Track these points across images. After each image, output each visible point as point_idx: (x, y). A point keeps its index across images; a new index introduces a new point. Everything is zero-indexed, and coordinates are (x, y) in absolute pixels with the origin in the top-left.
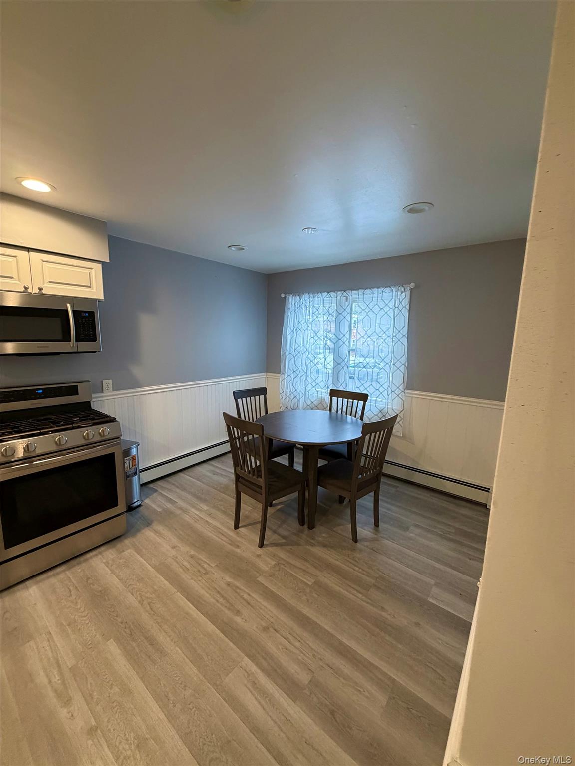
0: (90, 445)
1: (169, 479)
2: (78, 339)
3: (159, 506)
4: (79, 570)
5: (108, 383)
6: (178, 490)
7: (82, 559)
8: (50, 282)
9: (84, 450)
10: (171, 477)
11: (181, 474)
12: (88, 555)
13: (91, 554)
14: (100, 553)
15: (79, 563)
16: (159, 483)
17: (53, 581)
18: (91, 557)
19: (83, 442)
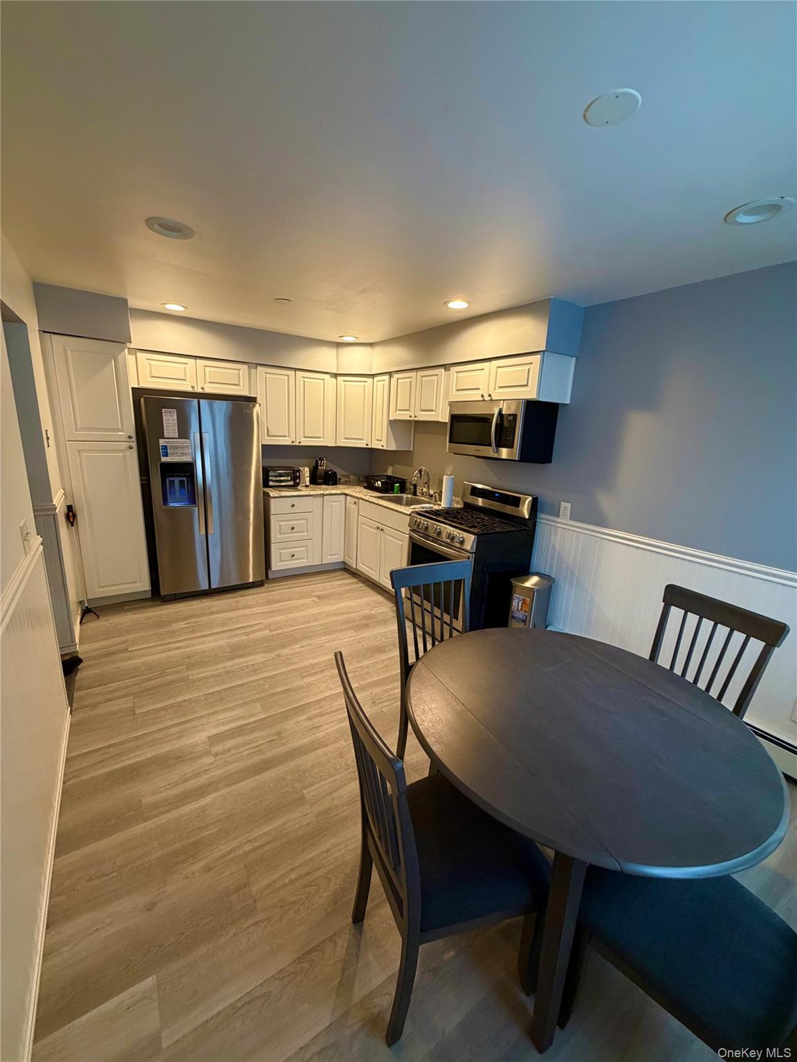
2: (500, 444)
5: (567, 507)
8: (499, 387)
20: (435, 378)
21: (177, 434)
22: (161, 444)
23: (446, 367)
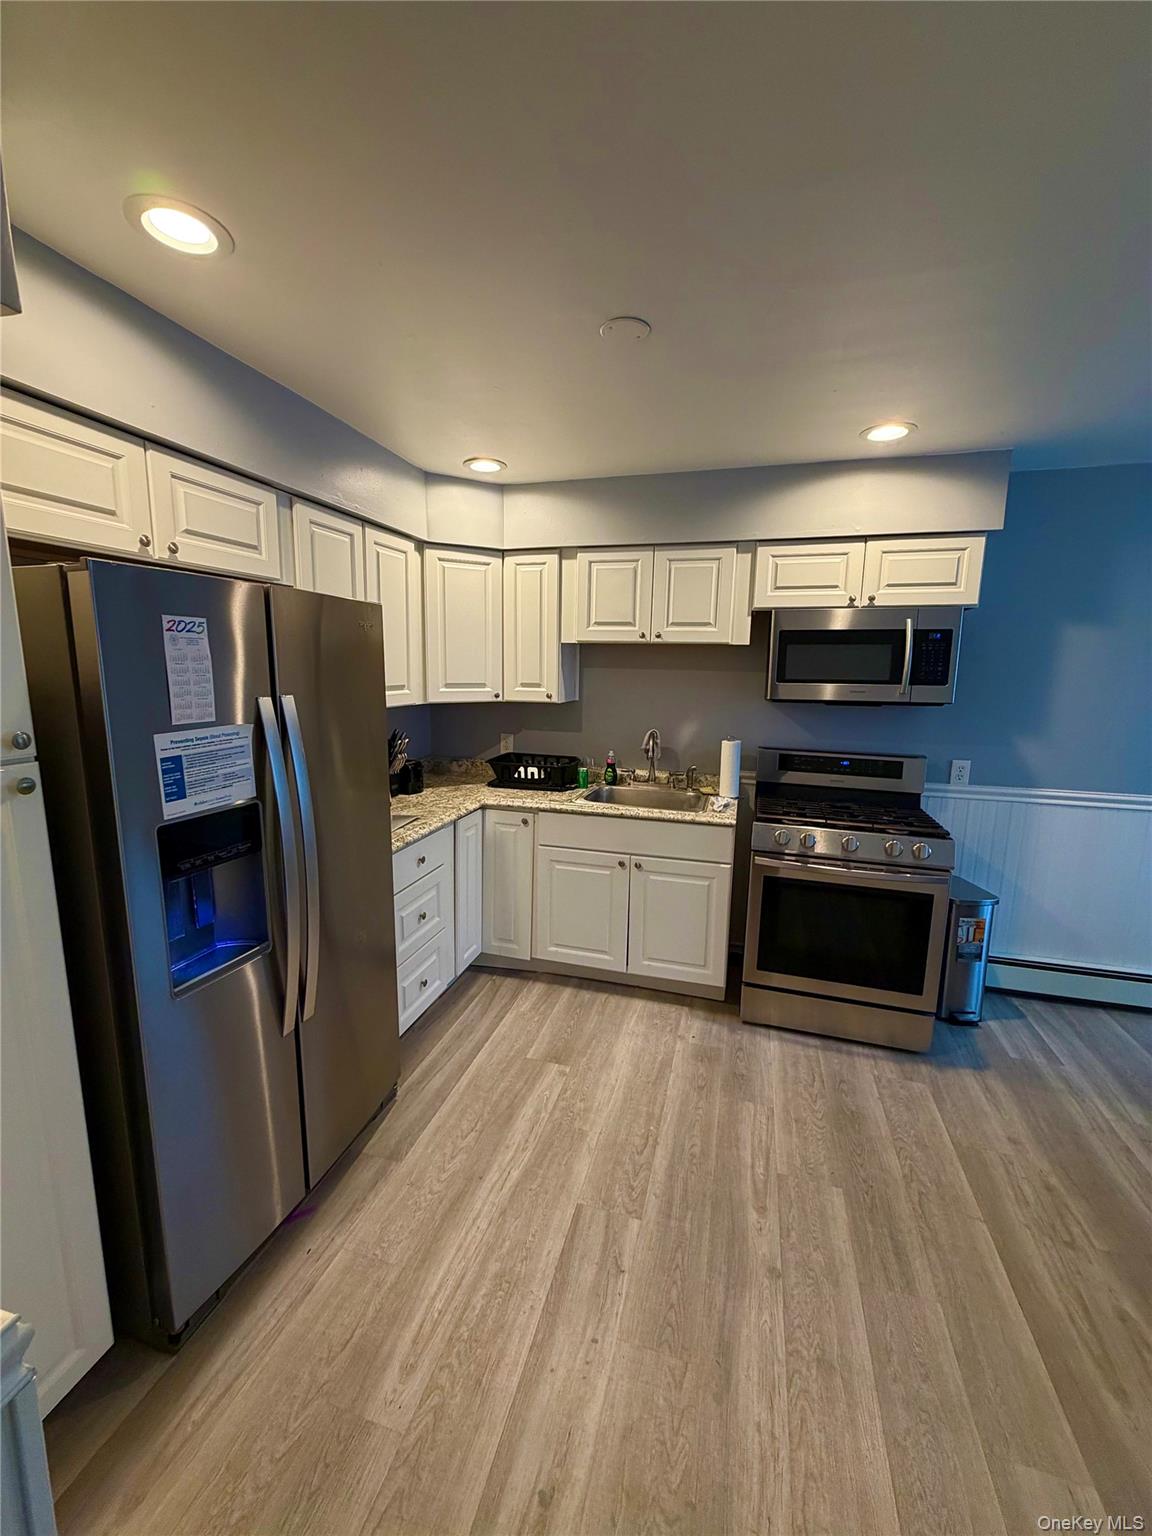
0: (893, 866)
1: (1066, 1010)
2: (915, 680)
3: (1016, 1048)
4: (836, 1061)
5: (962, 766)
6: (1077, 1042)
7: (845, 1047)
8: (889, 585)
9: (882, 870)
10: (1074, 1007)
11: (1102, 1014)
12: (855, 1049)
13: (860, 1049)
14: (874, 1057)
15: (839, 1051)
16: (1038, 1006)
17: (800, 1050)
18: (858, 1055)
19: (882, 858)
20: (714, 565)
21: (213, 710)
22: (160, 755)
23: (750, 546)
